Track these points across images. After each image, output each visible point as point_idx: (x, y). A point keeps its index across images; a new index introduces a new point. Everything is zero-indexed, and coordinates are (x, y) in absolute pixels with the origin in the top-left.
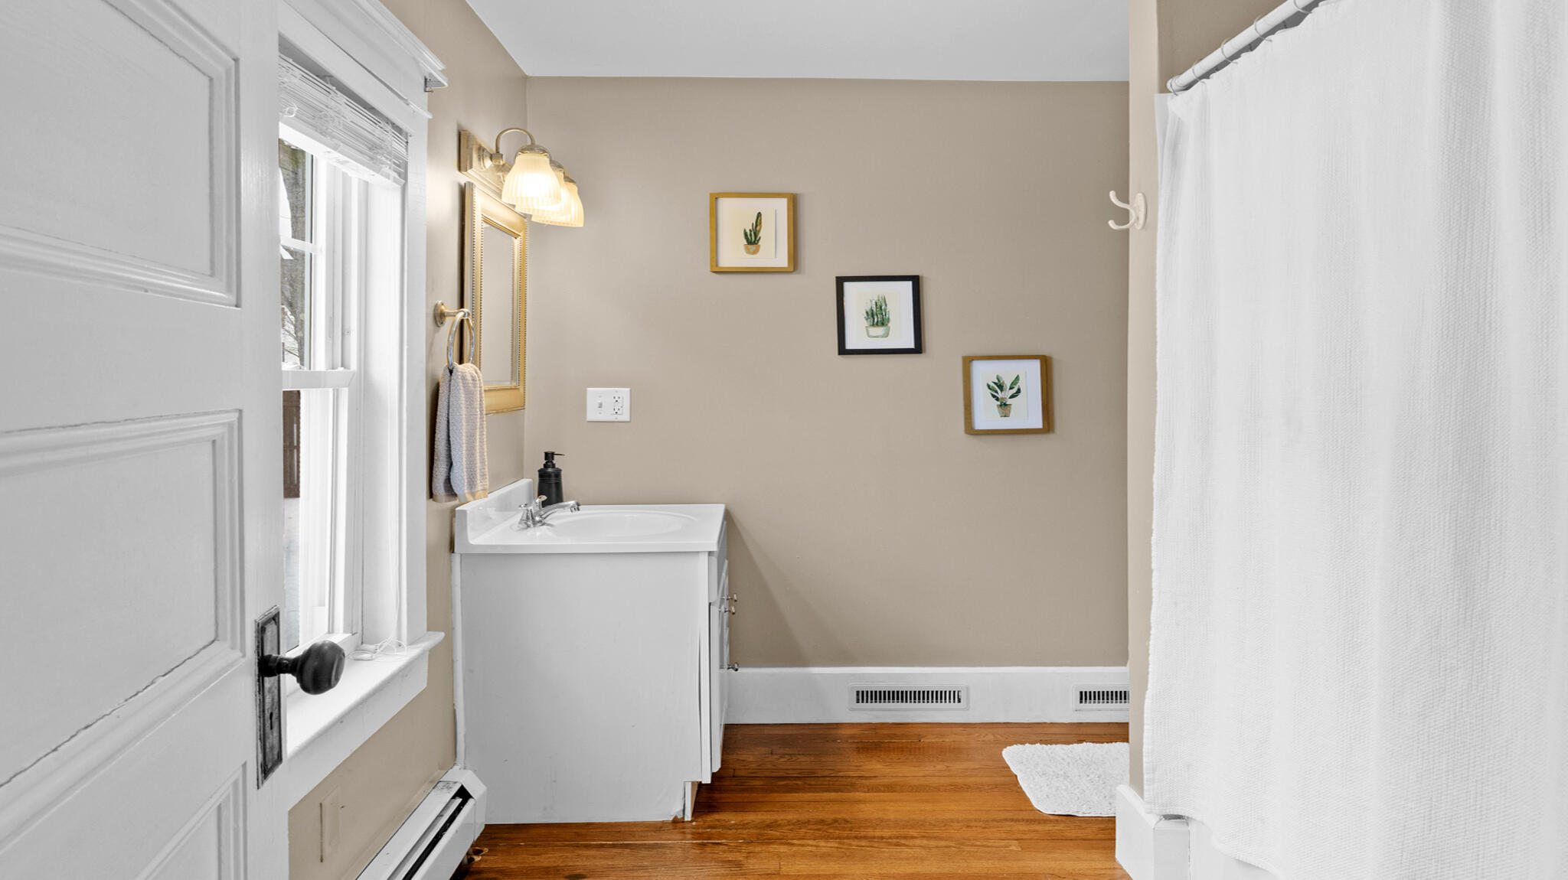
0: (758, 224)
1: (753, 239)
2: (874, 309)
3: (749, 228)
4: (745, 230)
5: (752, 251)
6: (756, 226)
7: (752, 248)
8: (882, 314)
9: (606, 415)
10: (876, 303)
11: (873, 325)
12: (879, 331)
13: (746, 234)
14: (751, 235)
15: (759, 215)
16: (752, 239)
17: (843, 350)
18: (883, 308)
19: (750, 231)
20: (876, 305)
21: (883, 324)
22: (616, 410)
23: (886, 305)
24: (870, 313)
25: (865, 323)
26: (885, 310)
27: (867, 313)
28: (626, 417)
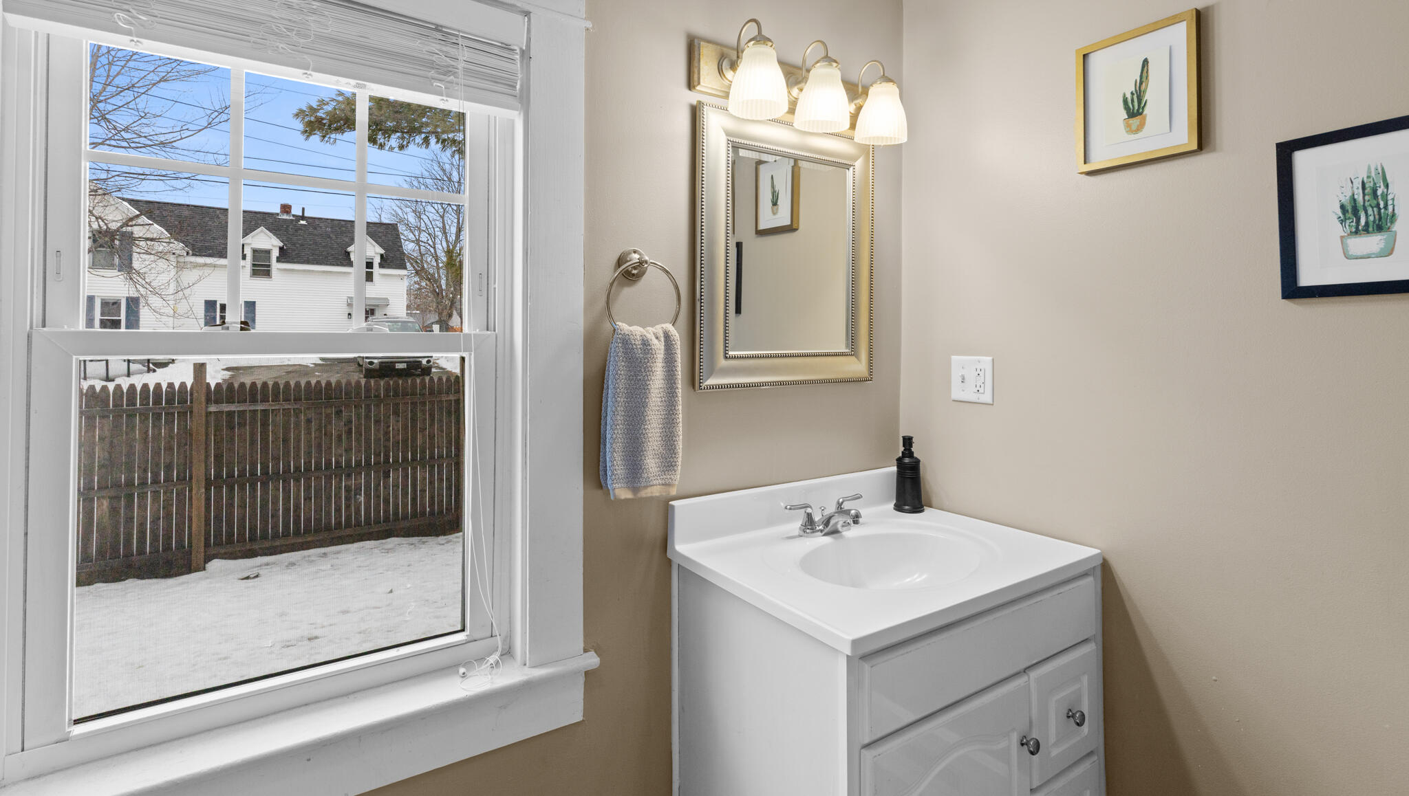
0: (1144, 79)
1: (1136, 107)
2: (1359, 198)
3: (1129, 88)
4: (1124, 95)
5: (1134, 127)
6: (1141, 83)
7: (1135, 122)
8: (1378, 205)
9: (970, 396)
10: (1363, 184)
11: (1357, 232)
12: (1373, 242)
13: (1125, 101)
14: (1132, 101)
15: (1146, 62)
16: (1135, 109)
17: (1292, 289)
18: (1379, 192)
19: (1132, 94)
20: (1364, 188)
21: (1380, 228)
22: (978, 388)
23: (1387, 186)
24: (1349, 208)
25: (1338, 230)
26: (1385, 197)
27: (1342, 207)
28: (987, 398)
